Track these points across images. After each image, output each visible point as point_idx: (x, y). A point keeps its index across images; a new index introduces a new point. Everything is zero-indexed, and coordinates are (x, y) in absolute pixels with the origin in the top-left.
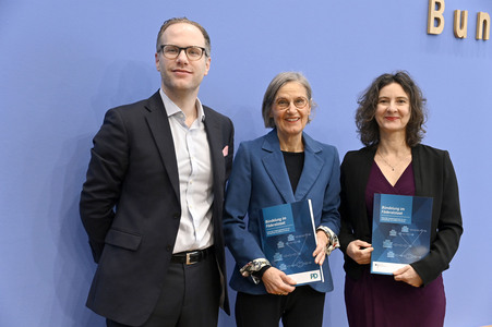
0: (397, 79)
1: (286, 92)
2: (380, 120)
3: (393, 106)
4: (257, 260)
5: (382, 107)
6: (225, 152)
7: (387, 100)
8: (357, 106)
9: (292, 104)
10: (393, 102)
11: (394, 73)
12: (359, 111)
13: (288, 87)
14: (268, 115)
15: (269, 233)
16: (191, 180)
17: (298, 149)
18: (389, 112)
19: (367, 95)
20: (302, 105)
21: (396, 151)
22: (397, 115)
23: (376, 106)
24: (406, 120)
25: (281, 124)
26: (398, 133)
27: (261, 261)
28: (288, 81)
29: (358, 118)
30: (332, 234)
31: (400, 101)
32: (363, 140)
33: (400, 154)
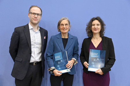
0: (97, 19)
1: (63, 22)
2: (93, 30)
3: (96, 26)
4: (52, 67)
5: (93, 27)
6: (45, 38)
7: (94, 25)
8: (86, 27)
9: (64, 25)
10: (96, 25)
11: (96, 17)
12: (87, 28)
13: (64, 21)
14: (59, 28)
15: (56, 60)
16: (35, 45)
17: (66, 37)
18: (95, 28)
19: (89, 24)
20: (67, 26)
21: (97, 38)
22: (97, 29)
23: (91, 26)
24: (99, 30)
25: (62, 31)
26: (97, 34)
27: (53, 68)
28: (64, 19)
29: (87, 30)
30: (76, 60)
31: (98, 25)
32: (88, 36)
33: (98, 39)
